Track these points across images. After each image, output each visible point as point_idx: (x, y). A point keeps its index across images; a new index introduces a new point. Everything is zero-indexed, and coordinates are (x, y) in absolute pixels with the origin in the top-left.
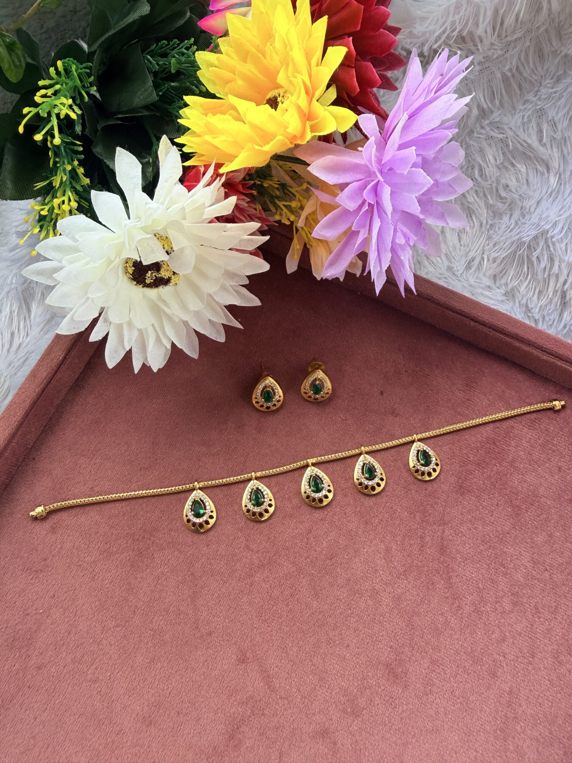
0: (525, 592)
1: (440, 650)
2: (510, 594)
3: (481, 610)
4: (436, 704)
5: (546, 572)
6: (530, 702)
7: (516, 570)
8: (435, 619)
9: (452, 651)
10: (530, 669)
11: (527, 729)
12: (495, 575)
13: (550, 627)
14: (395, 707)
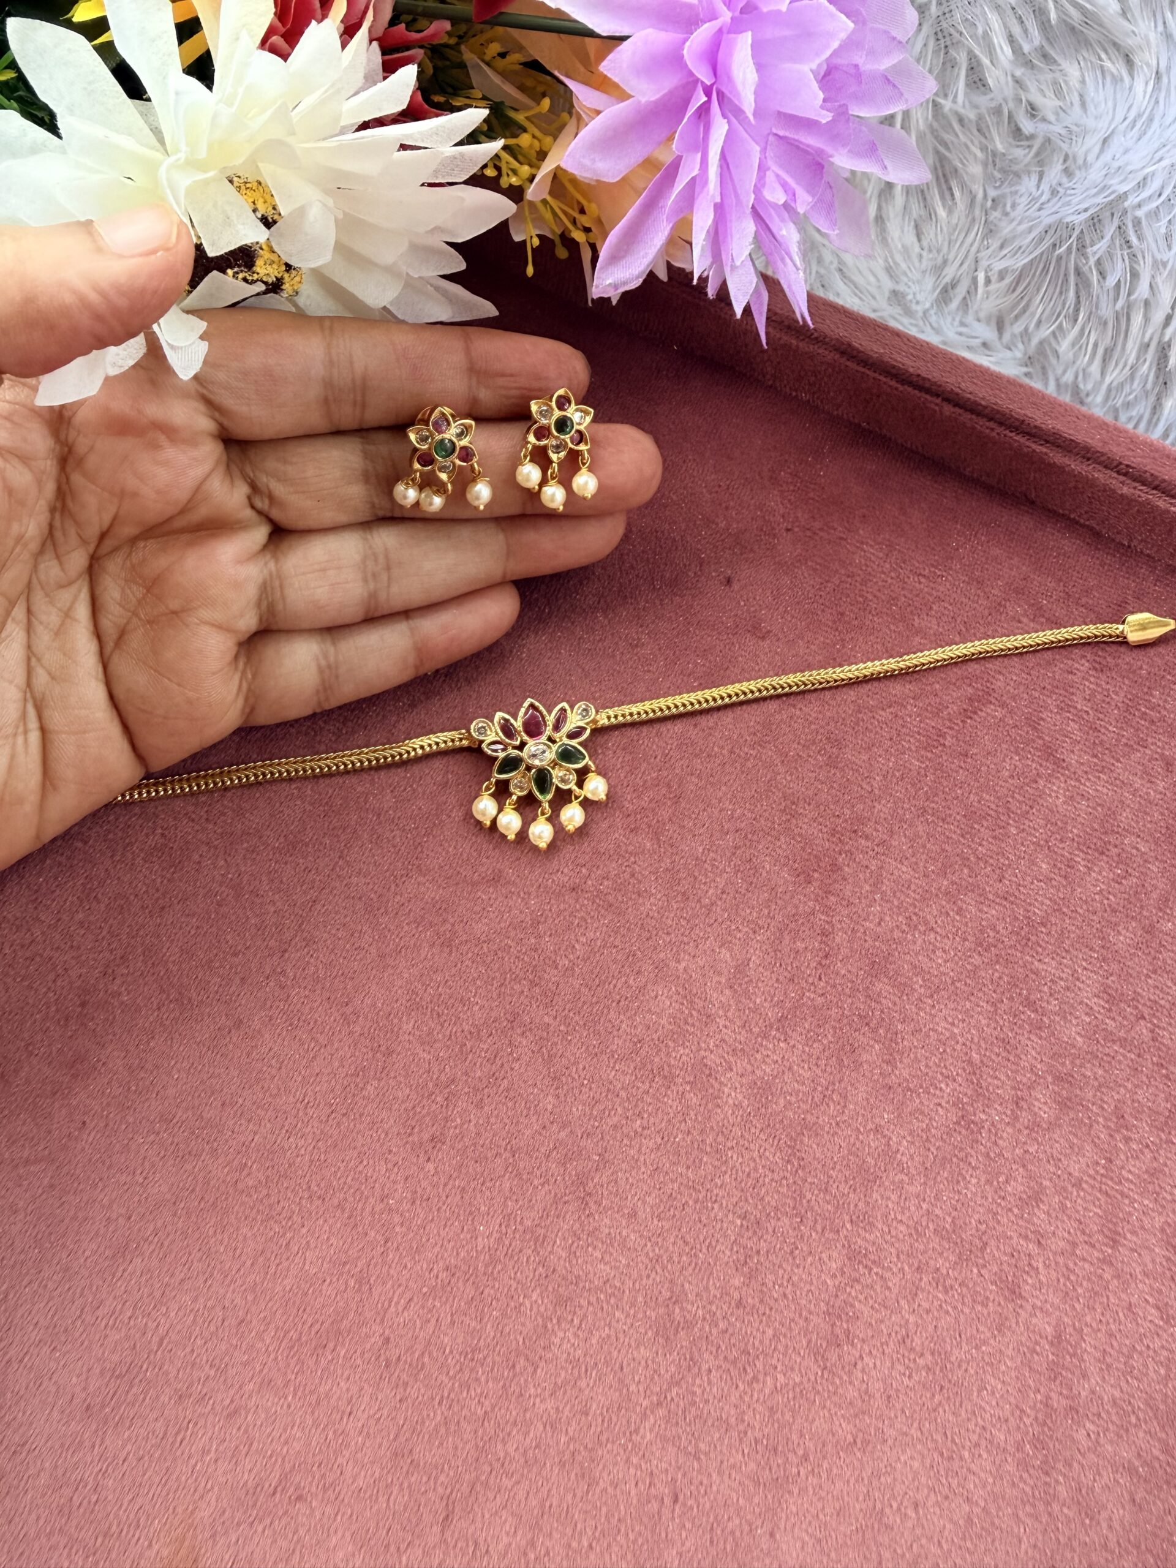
0: (1088, 1073)
1: (872, 1225)
2: (1050, 1079)
3: (977, 1119)
4: (863, 1371)
5: (1142, 1022)
6: (1109, 1366)
7: (1065, 1018)
8: (858, 1144)
9: (902, 1228)
10: (1107, 1276)
11: (1102, 1441)
12: (1012, 1030)
13: (1155, 1165)
14: (755, 1378)
